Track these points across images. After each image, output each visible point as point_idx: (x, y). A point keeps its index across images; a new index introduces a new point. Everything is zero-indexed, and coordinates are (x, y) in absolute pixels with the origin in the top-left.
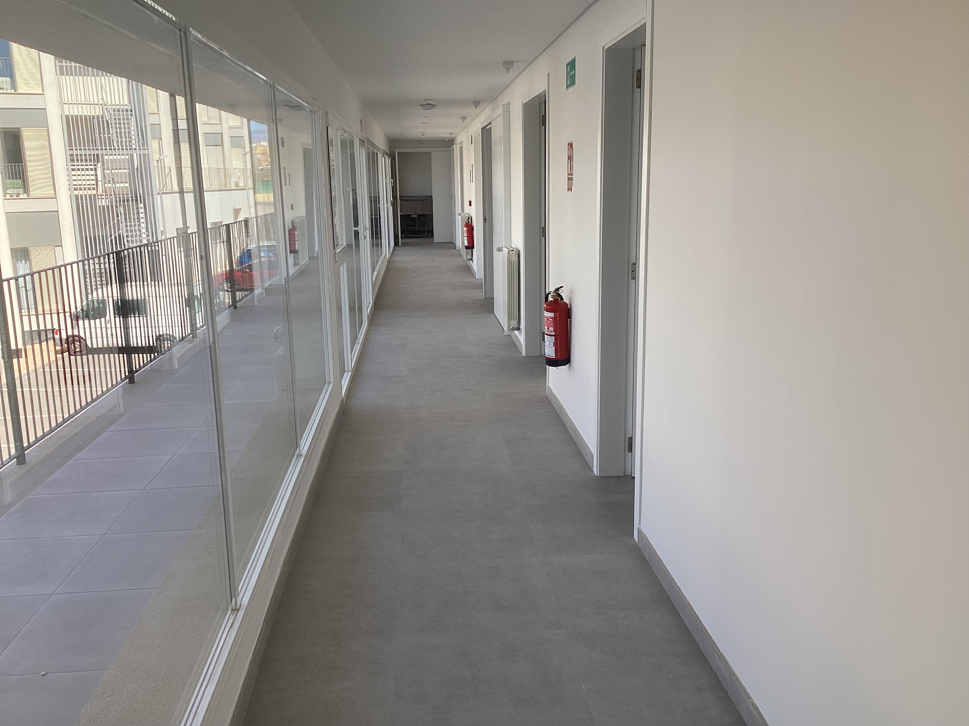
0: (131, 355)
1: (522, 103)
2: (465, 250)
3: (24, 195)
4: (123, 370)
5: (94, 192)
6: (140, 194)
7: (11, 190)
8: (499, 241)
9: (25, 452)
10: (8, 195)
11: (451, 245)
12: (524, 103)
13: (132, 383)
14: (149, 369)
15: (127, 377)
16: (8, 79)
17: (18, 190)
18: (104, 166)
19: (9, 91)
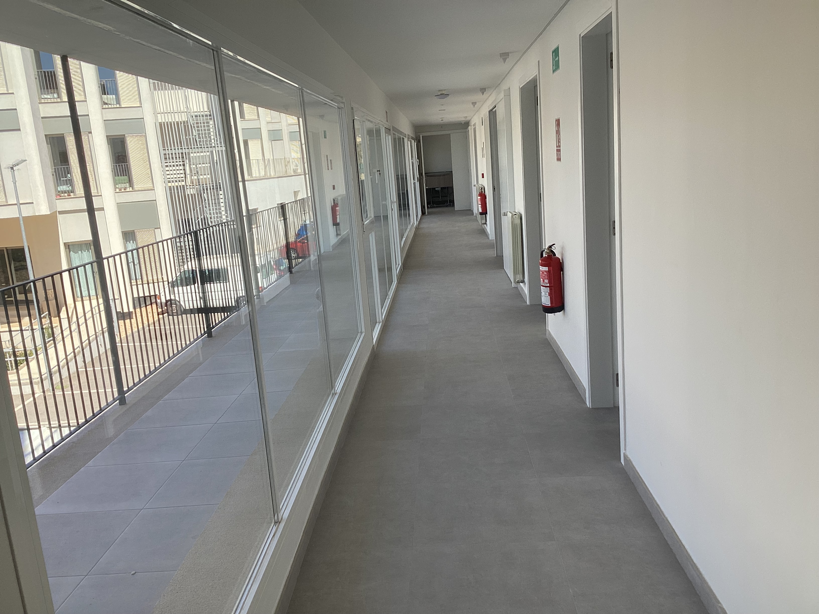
0: (208, 314)
1: (519, 87)
2: (480, 215)
3: (130, 189)
4: (202, 326)
5: (183, 183)
6: (220, 183)
7: (120, 185)
8: (505, 207)
9: (126, 395)
10: (118, 189)
11: (469, 212)
12: (521, 87)
13: (210, 337)
14: (224, 325)
15: (206, 333)
16: (114, 96)
17: (125, 185)
18: (190, 162)
19: (115, 106)
